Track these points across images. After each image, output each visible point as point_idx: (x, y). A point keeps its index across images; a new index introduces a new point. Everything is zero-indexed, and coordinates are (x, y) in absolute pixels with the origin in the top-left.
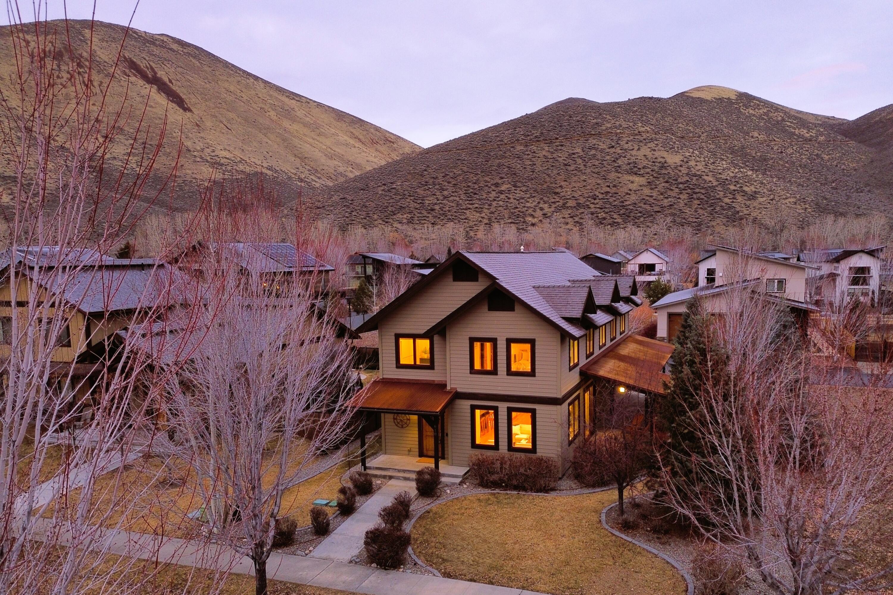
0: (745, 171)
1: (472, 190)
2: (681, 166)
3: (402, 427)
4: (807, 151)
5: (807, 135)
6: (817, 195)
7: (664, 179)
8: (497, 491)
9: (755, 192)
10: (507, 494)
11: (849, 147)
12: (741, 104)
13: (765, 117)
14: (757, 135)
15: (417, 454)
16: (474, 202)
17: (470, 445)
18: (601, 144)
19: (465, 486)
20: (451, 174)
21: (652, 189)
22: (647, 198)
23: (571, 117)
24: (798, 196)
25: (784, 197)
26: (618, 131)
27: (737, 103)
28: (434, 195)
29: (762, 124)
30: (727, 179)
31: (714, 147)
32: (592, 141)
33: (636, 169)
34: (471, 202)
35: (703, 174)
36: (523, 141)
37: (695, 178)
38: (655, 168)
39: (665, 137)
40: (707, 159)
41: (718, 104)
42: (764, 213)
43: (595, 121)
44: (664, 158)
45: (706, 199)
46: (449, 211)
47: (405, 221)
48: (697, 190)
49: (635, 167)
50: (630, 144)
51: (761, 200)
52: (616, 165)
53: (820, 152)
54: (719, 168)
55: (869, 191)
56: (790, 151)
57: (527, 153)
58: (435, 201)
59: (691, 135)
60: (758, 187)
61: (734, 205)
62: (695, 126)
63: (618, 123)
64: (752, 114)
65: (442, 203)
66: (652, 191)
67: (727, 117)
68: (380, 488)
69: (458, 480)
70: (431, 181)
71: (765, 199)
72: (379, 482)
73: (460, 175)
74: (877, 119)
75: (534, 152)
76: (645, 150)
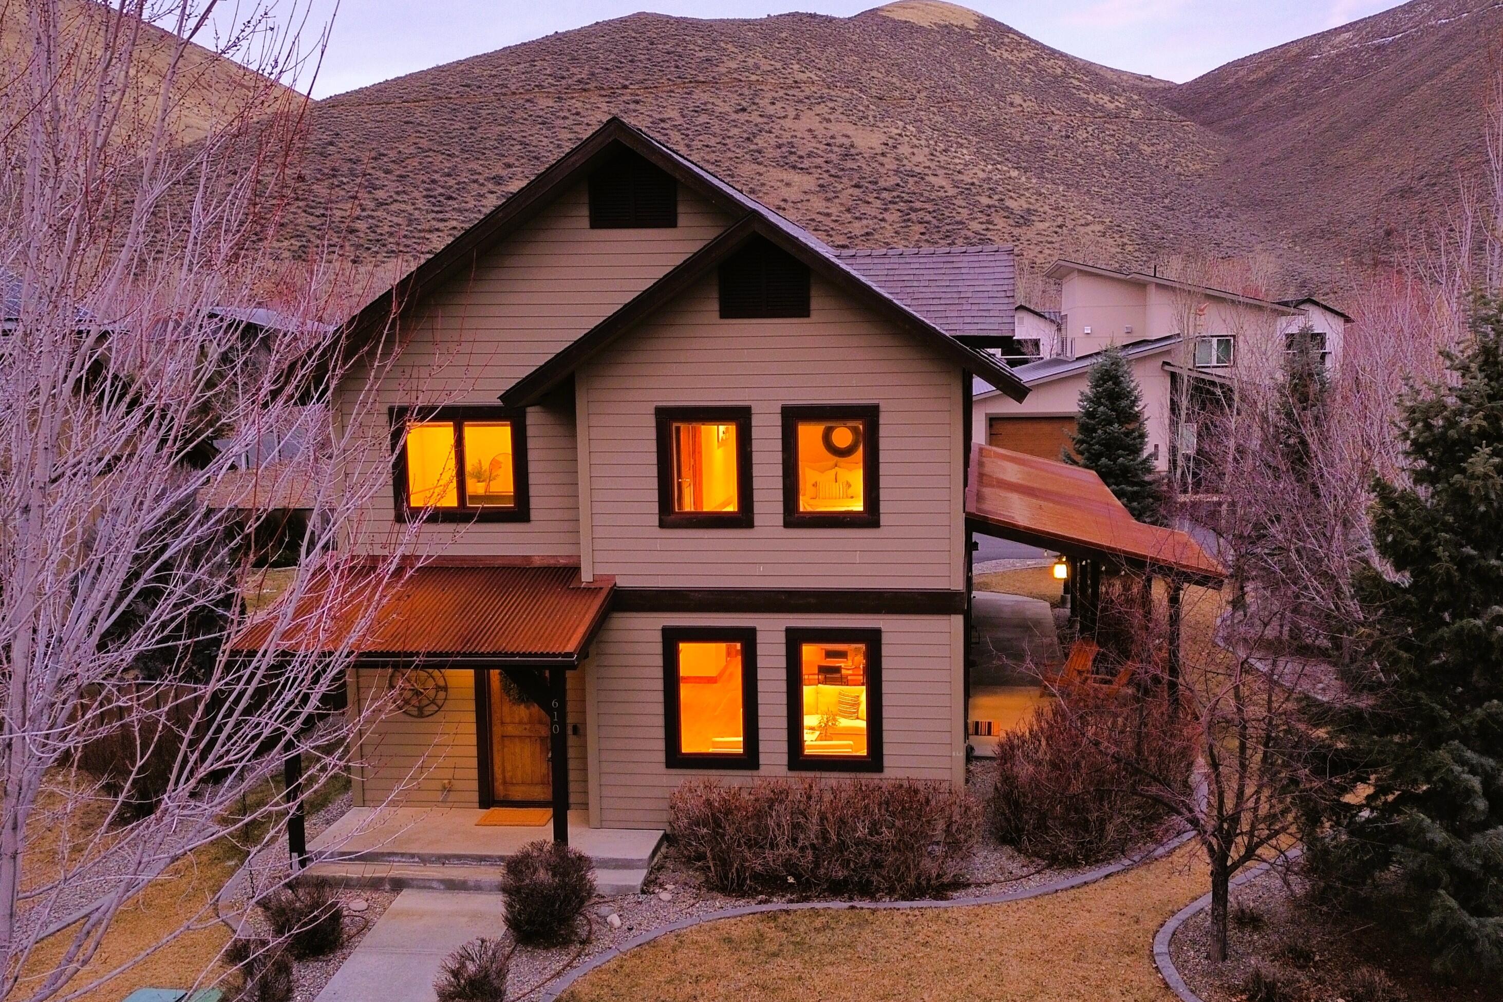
0: (1005, 168)
1: (441, 190)
2: (883, 154)
3: (421, 714)
4: (1113, 136)
5: (1111, 106)
6: (1141, 219)
7: (851, 180)
8: (777, 904)
9: (1029, 210)
10: (816, 913)
11: (1186, 133)
12: (986, 40)
13: (1033, 68)
14: (1021, 102)
15: (475, 797)
16: (448, 215)
17: (662, 757)
18: (718, 102)
19: (666, 896)
20: (392, 154)
21: (828, 200)
22: (820, 218)
23: (652, 44)
24: (1107, 220)
25: (1083, 221)
26: (754, 78)
27: (979, 38)
28: (355, 198)
29: (1027, 80)
30: (973, 184)
31: (942, 119)
32: (701, 96)
33: (793, 158)
34: (440, 216)
35: (927, 171)
36: (552, 90)
37: (911, 180)
38: (833, 157)
39: (848, 96)
40: (931, 142)
41: (942, 37)
42: (1047, 252)
43: (703, 54)
44: (848, 137)
45: (934, 222)
46: (391, 234)
47: (287, 254)
48: (918, 205)
49: (791, 153)
50: (779, 105)
51: (1041, 226)
52: (753, 147)
53: (1135, 140)
54: (957, 161)
55: (1229, 216)
56: (1082, 135)
57: (562, 114)
58: (358, 212)
59: (897, 94)
60: (1033, 201)
61: (989, 235)
62: (904, 76)
63: (751, 62)
64: (1007, 59)
65: (373, 217)
66: (829, 204)
67: (962, 64)
68: (366, 926)
69: (637, 878)
70: (345, 168)
71: (1047, 224)
72: (359, 904)
73: (412, 156)
74: (1231, 81)
75: (578, 114)
76: (809, 120)
